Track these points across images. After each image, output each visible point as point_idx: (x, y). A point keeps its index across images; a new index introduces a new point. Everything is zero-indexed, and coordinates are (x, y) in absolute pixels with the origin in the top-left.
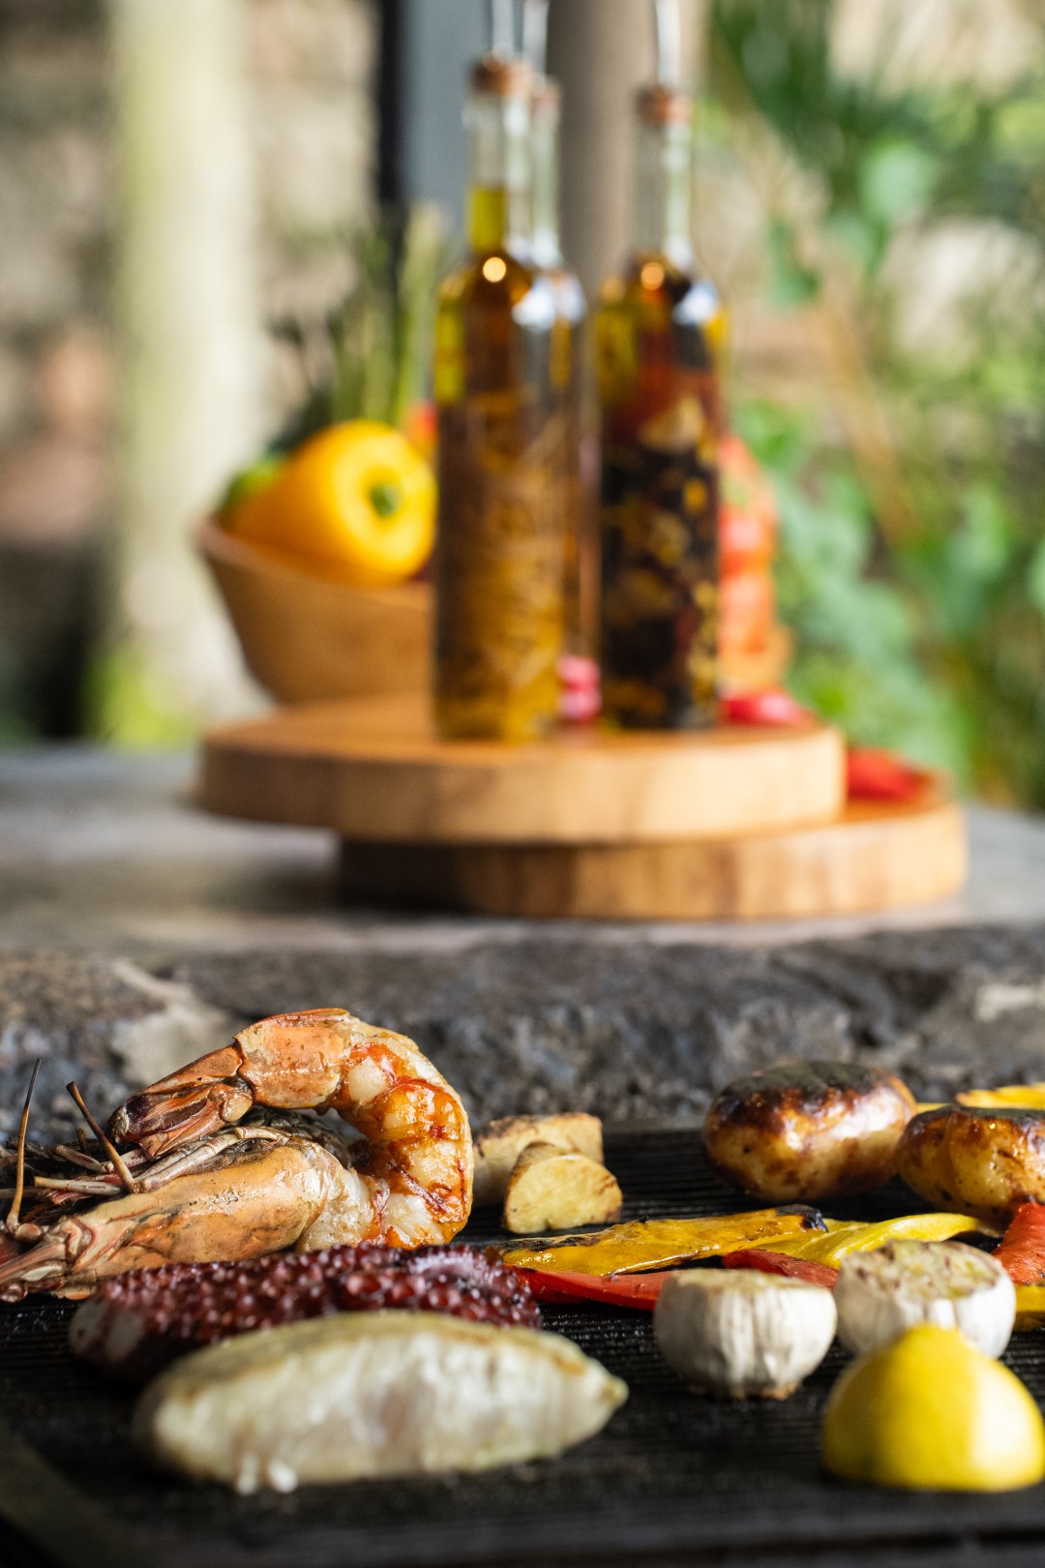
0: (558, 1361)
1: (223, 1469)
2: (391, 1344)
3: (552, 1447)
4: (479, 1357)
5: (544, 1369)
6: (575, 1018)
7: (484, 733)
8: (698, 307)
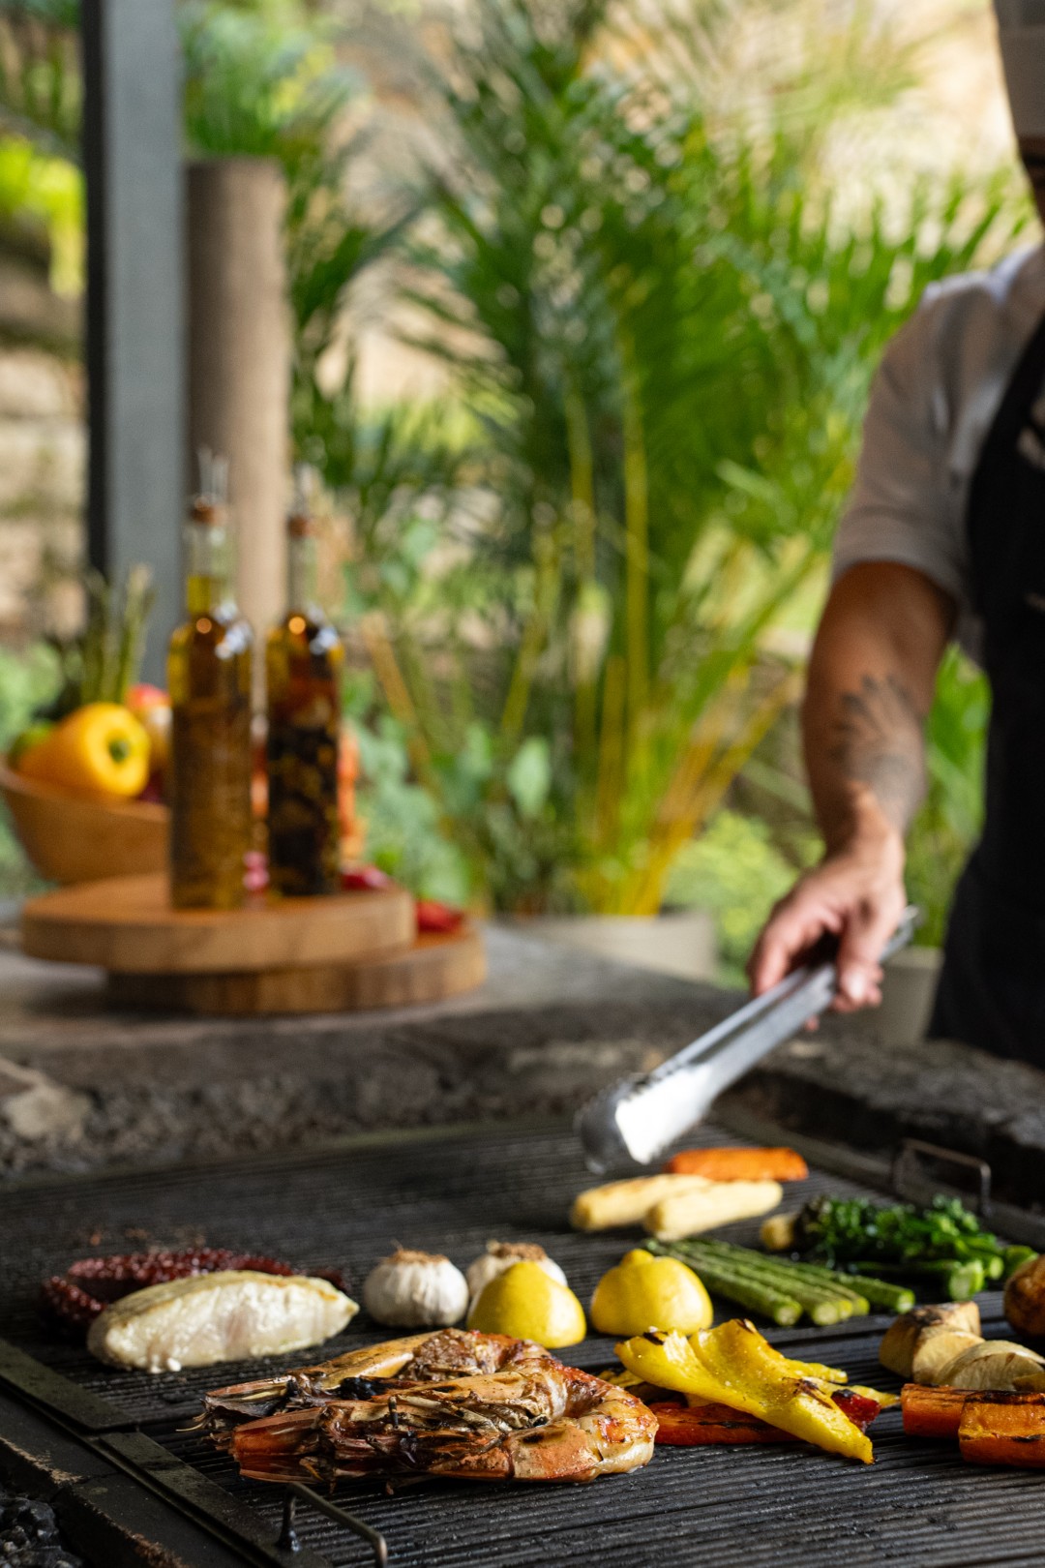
0: (322, 1293)
1: (141, 1361)
2: (232, 1289)
3: (319, 1340)
4: (280, 1294)
5: (314, 1297)
6: (278, 1085)
7: (202, 904)
8: (327, 640)
